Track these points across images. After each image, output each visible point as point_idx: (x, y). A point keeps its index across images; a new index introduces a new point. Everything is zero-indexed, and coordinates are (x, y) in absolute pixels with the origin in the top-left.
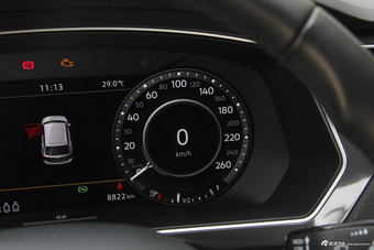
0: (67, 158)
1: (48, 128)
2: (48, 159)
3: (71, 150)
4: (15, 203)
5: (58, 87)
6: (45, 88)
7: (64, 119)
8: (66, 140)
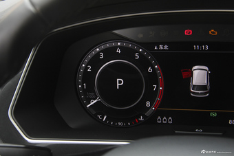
0: (206, 93)
1: (195, 73)
2: (193, 93)
3: (208, 88)
4: (170, 118)
5: (205, 47)
6: (196, 47)
7: (206, 68)
8: (206, 82)
